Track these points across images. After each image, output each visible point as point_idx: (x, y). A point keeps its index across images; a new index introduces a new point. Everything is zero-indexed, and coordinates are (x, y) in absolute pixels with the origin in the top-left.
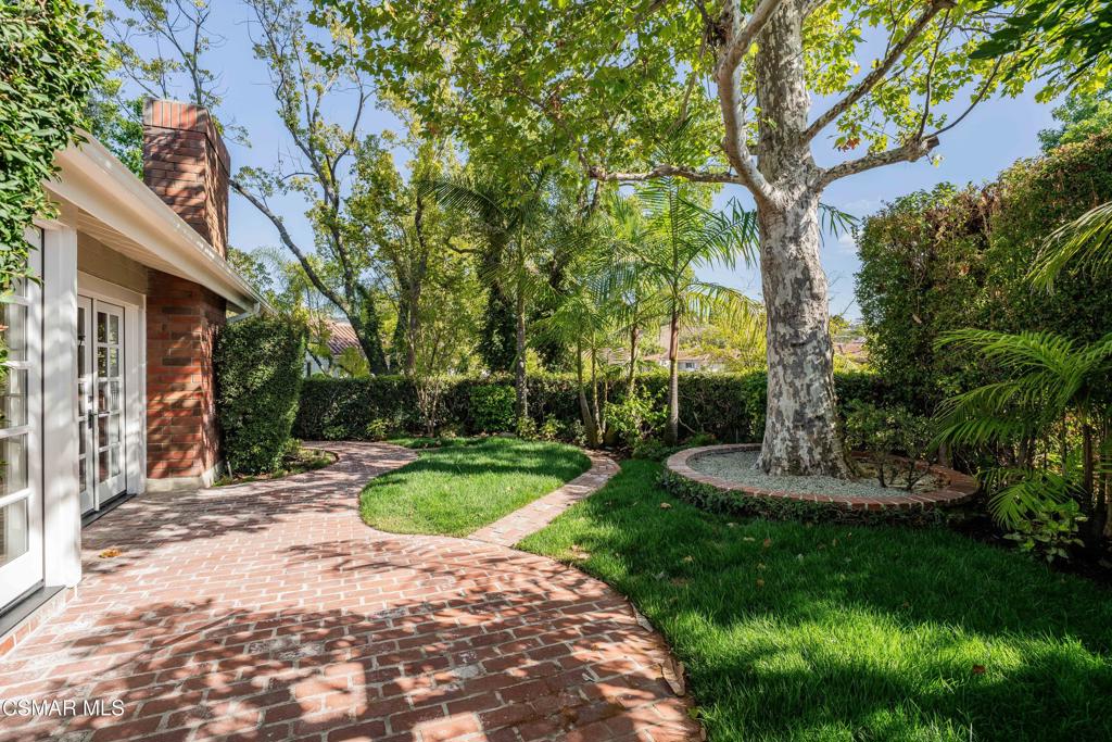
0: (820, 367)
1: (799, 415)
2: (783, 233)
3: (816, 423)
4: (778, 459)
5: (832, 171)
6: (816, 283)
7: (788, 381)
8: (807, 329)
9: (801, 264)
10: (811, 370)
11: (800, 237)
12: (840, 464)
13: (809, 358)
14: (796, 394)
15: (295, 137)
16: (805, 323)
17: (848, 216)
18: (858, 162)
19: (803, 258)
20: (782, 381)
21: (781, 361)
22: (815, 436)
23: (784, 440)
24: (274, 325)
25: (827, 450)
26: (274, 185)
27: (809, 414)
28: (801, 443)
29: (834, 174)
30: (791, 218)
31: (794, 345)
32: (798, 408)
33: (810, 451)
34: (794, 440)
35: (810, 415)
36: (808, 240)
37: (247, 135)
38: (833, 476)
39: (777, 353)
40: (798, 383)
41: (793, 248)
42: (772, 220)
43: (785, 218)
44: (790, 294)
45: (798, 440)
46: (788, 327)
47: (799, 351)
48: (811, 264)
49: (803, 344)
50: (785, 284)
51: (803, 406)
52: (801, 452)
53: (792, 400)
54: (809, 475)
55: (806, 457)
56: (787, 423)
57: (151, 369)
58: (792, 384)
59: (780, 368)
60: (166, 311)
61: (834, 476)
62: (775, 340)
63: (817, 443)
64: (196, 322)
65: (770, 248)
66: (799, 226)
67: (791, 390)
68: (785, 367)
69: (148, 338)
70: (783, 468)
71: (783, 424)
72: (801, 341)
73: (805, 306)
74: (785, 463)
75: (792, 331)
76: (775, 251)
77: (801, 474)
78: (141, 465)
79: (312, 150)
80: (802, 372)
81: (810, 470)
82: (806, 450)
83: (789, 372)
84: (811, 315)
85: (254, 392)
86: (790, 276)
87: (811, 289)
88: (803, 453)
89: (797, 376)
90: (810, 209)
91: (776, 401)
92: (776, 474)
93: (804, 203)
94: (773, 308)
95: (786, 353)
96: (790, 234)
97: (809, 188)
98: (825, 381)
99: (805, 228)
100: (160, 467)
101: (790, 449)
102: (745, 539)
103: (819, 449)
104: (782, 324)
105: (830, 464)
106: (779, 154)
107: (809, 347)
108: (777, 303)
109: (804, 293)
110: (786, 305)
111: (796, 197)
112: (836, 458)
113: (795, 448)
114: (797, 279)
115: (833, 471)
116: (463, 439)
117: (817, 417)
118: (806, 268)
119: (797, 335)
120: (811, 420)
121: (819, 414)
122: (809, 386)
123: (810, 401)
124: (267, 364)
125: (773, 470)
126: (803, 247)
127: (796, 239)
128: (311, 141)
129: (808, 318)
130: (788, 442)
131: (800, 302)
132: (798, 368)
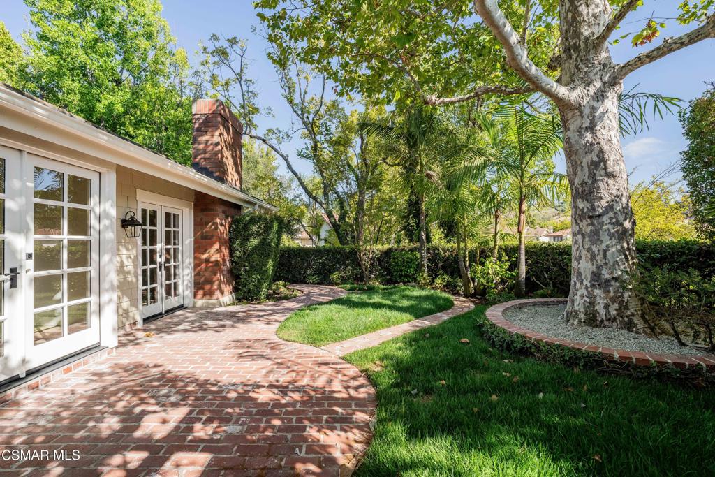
0: (616, 235)
1: (596, 277)
2: (580, 124)
3: (613, 283)
4: (576, 312)
5: (627, 65)
6: (610, 163)
7: (586, 247)
8: (603, 203)
9: (596, 149)
10: (608, 237)
11: (596, 126)
12: (637, 320)
13: (605, 227)
14: (593, 258)
15: (293, 108)
16: (601, 198)
17: (672, 99)
18: (653, 51)
19: (599, 143)
20: (581, 248)
21: (580, 230)
22: (612, 294)
23: (582, 296)
24: (257, 216)
25: (623, 307)
26: (285, 137)
27: (606, 274)
28: (598, 299)
29: (629, 67)
30: (586, 111)
31: (590, 217)
32: (595, 270)
33: (606, 307)
34: (591, 296)
35: (607, 276)
36: (604, 127)
37: (272, 111)
38: (628, 330)
39: (577, 224)
40: (595, 249)
41: (589, 136)
42: (570, 115)
43: (581, 112)
44: (587, 175)
45: (595, 297)
46: (585, 202)
47: (595, 222)
48: (606, 148)
49: (599, 216)
50: (582, 167)
51: (599, 268)
52: (597, 307)
53: (590, 263)
54: (605, 327)
55: (603, 312)
56: (585, 282)
57: (196, 242)
58: (589, 250)
59: (579, 237)
60: (203, 210)
61: (630, 330)
62: (576, 213)
63: (613, 300)
64: (217, 215)
65: (569, 138)
66: (594, 117)
67: (589, 255)
68: (583, 235)
69: (195, 225)
70: (580, 319)
71: (582, 283)
72: (597, 213)
73: (600, 184)
74: (582, 316)
75: (589, 205)
76: (572, 141)
77: (597, 326)
78: (191, 291)
79: (302, 114)
80: (598, 239)
81: (606, 323)
82: (602, 306)
83: (587, 239)
84: (606, 191)
85: (249, 254)
86: (587, 160)
87: (605, 168)
88: (600, 308)
89: (593, 243)
90: (606, 101)
91: (577, 263)
92: (573, 324)
93: (600, 96)
94: (573, 187)
95: (584, 223)
96: (587, 123)
97: (604, 83)
98: (622, 247)
99: (601, 118)
100: (200, 293)
101: (587, 304)
102: (504, 374)
103: (616, 306)
104: (581, 200)
105: (626, 319)
106: (576, 60)
107: (605, 219)
108: (576, 183)
109: (599, 173)
110: (583, 183)
111: (591, 93)
112: (633, 315)
113: (592, 304)
114: (592, 162)
115: (629, 325)
116: (382, 286)
117: (613, 278)
118: (601, 151)
119: (593, 209)
120: (607, 281)
121: (615, 275)
122: (605, 252)
123: (606, 264)
124: (254, 238)
125: (571, 321)
126: (598, 133)
127: (591, 128)
128: (302, 109)
129: (603, 192)
130: (586, 298)
131: (595, 181)
132: (595, 236)
